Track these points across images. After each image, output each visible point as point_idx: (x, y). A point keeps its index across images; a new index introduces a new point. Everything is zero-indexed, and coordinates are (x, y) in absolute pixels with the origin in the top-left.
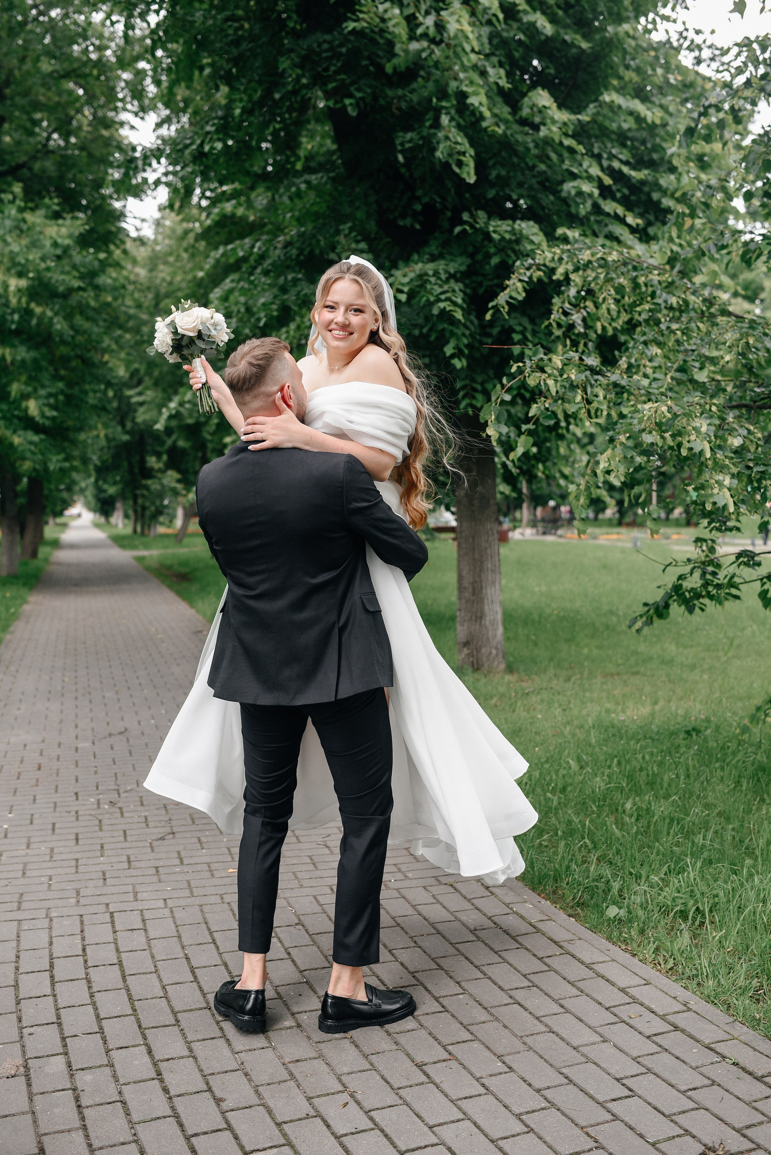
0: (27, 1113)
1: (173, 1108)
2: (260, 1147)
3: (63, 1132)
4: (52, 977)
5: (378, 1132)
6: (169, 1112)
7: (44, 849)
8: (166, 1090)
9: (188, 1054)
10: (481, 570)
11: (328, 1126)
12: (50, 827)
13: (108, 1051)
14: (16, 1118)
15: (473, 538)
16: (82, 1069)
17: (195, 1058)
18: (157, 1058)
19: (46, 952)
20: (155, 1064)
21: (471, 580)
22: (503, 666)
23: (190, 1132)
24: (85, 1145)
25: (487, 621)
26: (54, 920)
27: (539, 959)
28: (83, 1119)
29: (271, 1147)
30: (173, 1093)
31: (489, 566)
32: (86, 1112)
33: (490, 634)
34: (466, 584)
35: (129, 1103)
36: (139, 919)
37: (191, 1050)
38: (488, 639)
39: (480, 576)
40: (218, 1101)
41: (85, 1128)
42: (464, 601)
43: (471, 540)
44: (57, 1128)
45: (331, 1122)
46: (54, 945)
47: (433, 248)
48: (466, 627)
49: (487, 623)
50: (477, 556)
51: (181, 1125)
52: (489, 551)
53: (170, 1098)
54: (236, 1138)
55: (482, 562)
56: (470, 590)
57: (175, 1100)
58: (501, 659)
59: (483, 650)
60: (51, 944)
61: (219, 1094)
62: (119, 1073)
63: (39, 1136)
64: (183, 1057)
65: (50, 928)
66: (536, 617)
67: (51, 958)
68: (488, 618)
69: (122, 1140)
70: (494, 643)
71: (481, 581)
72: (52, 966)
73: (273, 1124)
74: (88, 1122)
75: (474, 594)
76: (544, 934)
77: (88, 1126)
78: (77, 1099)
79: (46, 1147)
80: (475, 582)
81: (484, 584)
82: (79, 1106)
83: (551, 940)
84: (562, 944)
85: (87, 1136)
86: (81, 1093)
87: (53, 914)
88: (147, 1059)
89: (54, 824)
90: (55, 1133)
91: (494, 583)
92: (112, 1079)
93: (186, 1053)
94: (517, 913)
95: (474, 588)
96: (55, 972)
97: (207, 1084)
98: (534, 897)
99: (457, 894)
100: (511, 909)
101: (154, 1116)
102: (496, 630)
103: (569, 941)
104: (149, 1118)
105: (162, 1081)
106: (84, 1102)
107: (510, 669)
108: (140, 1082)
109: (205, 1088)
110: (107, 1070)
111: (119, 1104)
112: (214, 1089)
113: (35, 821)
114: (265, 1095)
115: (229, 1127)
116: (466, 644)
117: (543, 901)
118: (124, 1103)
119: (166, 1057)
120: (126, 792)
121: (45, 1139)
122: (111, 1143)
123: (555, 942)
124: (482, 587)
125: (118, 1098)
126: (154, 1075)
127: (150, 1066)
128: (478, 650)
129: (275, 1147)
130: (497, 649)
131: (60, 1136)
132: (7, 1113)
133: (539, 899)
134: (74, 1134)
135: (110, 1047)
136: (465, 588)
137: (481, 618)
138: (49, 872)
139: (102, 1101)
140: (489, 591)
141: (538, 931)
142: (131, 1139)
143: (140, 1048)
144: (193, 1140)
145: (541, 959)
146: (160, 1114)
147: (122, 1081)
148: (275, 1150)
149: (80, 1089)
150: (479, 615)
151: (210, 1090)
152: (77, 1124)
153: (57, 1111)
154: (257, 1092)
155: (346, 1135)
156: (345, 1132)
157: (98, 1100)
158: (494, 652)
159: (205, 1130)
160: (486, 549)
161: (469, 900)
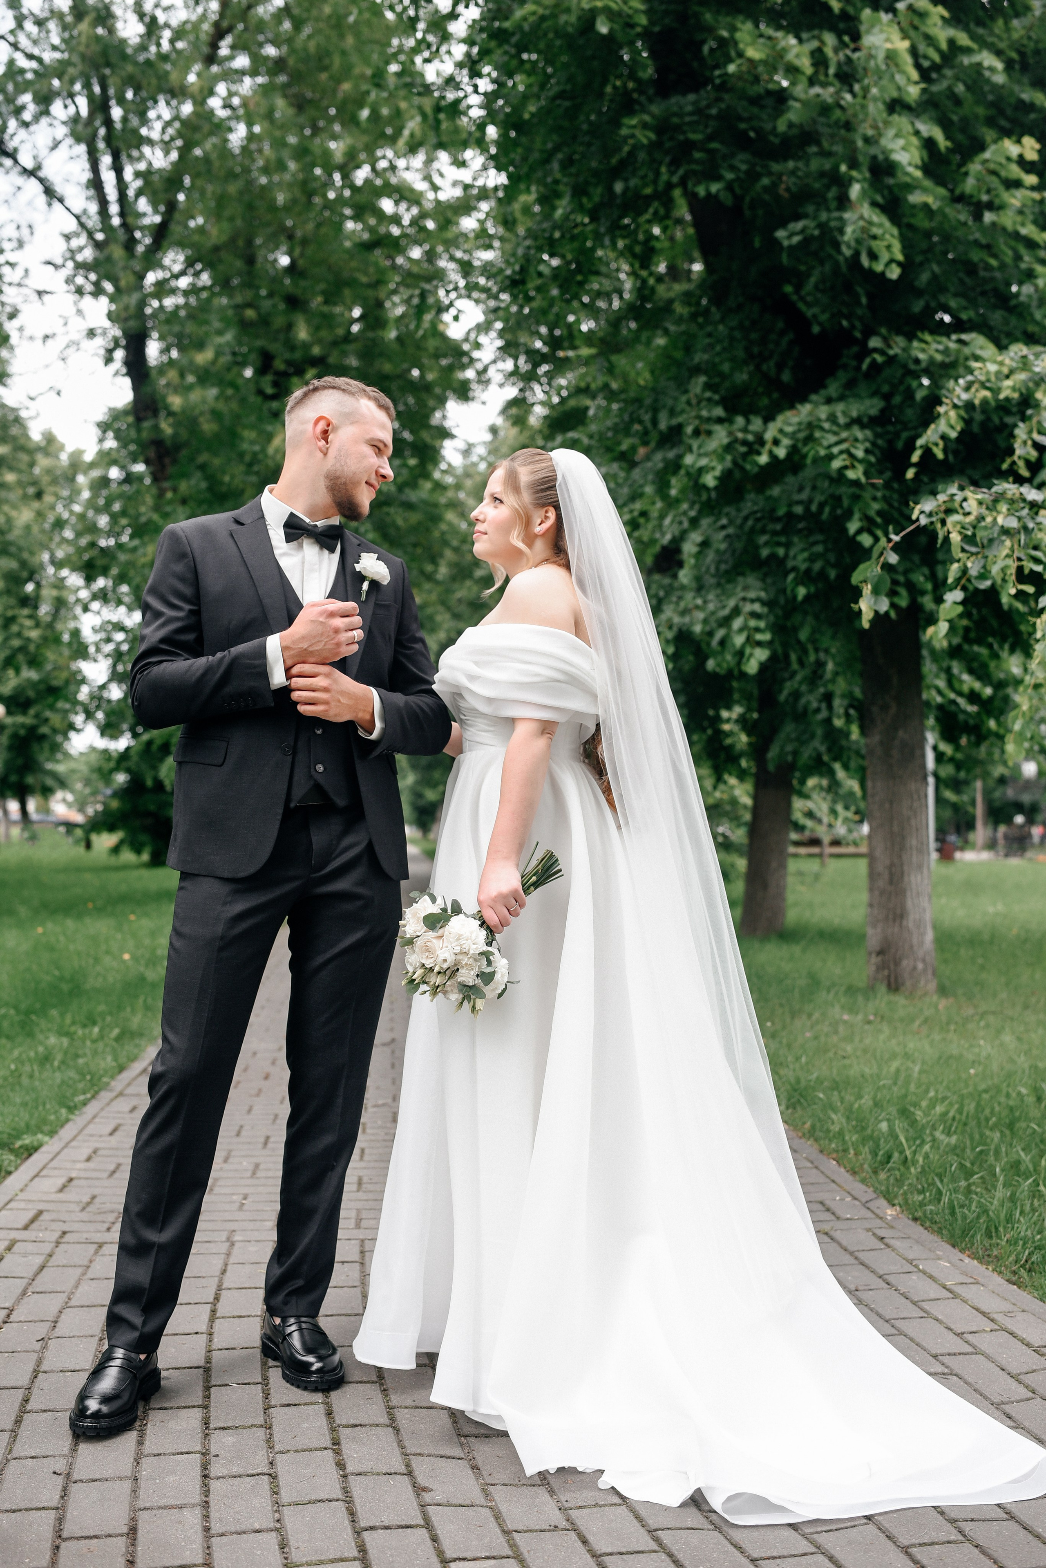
0: (127, 1478)
1: (346, 1490)
2: (468, 1555)
3: (172, 1507)
4: (214, 1311)
5: (664, 1556)
6: (339, 1494)
7: (247, 1164)
8: (341, 1465)
9: (388, 1422)
10: (902, 848)
11: (585, 1542)
12: (262, 1140)
13: (267, 1409)
14: (108, 1484)
15: (891, 803)
16: (224, 1429)
17: (397, 1430)
18: (338, 1421)
19: (216, 1280)
20: (333, 1430)
21: (887, 862)
22: (932, 986)
23: (363, 1524)
24: (199, 1529)
25: (910, 922)
26: (237, 1245)
27: (958, 1335)
28: (207, 1493)
29: (487, 1558)
30: (350, 1469)
31: (914, 842)
32: (214, 1485)
33: (915, 941)
34: (880, 867)
35: (280, 1478)
36: (357, 1249)
37: (392, 1419)
38: (911, 947)
39: (900, 857)
40: (419, 1490)
41: (206, 1505)
42: (877, 893)
43: (887, 806)
44: (164, 1502)
45: (590, 1538)
46: (228, 1274)
47: (833, 388)
48: (879, 930)
49: (911, 925)
50: (895, 828)
51: (352, 1513)
52: (913, 822)
53: (345, 1476)
54: (435, 1539)
55: (903, 838)
56: (886, 876)
57: (351, 1478)
58: (930, 976)
59: (905, 963)
60: (224, 1272)
61: (422, 1481)
62: (276, 1438)
63: (135, 1510)
64: (377, 1426)
65: (228, 1255)
66: (986, 937)
67: (220, 1288)
68: (911, 917)
69: (257, 1526)
70: (920, 954)
71: (902, 865)
72: (217, 1298)
73: (498, 1531)
74: (212, 1499)
75: (891, 882)
76: (965, 1301)
77: (212, 1504)
78: (205, 1466)
79: (140, 1526)
80: (892, 865)
81: (906, 868)
82: (205, 1476)
83: (977, 1310)
84: (995, 1316)
85: (206, 1517)
86: (213, 1459)
87: (237, 1238)
88: (323, 1421)
89: (268, 1138)
90: (160, 1508)
91: (920, 867)
92: (264, 1445)
93: (384, 1420)
94: (924, 1272)
95: (891, 875)
96: (220, 1306)
97: (408, 1465)
98: (956, 1254)
99: (835, 1245)
100: (916, 1266)
101: (313, 1498)
102: (923, 934)
103: (1006, 1314)
104: (305, 1499)
105: (338, 1452)
106: (214, 1471)
107: (943, 991)
108: (304, 1451)
109: (403, 1469)
110: (261, 1433)
111: (266, 1478)
112: (416, 1473)
113: (243, 1133)
114: (497, 1497)
115: (428, 1525)
116: (880, 953)
117: (967, 1260)
118: (273, 1477)
119: (352, 1422)
120: (376, 1106)
121: (143, 1516)
122: (238, 1528)
123: (983, 1314)
124: (902, 874)
125: (266, 1470)
126: (328, 1444)
127: (325, 1430)
128: (897, 963)
129: (494, 1558)
130: (924, 961)
131: (165, 1512)
132: (97, 1476)
133: (961, 1256)
134: (186, 1512)
135: (273, 1403)
136: (879, 874)
137: (902, 917)
138: (245, 1190)
139: (242, 1471)
140: (912, 878)
141: (956, 1296)
142: (272, 1525)
143: (316, 1407)
144: (365, 1534)
145: (960, 1335)
146: (323, 1495)
147: (278, 1447)
148: (492, 1562)
149: (213, 1453)
150: (898, 912)
151: (410, 1474)
152: (196, 1497)
153: (171, 1479)
154: (484, 1491)
155: (611, 1554)
156: (609, 1550)
157: (235, 1470)
158: (920, 966)
159: (386, 1523)
160: (909, 819)
161: (851, 1254)
